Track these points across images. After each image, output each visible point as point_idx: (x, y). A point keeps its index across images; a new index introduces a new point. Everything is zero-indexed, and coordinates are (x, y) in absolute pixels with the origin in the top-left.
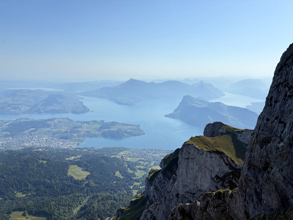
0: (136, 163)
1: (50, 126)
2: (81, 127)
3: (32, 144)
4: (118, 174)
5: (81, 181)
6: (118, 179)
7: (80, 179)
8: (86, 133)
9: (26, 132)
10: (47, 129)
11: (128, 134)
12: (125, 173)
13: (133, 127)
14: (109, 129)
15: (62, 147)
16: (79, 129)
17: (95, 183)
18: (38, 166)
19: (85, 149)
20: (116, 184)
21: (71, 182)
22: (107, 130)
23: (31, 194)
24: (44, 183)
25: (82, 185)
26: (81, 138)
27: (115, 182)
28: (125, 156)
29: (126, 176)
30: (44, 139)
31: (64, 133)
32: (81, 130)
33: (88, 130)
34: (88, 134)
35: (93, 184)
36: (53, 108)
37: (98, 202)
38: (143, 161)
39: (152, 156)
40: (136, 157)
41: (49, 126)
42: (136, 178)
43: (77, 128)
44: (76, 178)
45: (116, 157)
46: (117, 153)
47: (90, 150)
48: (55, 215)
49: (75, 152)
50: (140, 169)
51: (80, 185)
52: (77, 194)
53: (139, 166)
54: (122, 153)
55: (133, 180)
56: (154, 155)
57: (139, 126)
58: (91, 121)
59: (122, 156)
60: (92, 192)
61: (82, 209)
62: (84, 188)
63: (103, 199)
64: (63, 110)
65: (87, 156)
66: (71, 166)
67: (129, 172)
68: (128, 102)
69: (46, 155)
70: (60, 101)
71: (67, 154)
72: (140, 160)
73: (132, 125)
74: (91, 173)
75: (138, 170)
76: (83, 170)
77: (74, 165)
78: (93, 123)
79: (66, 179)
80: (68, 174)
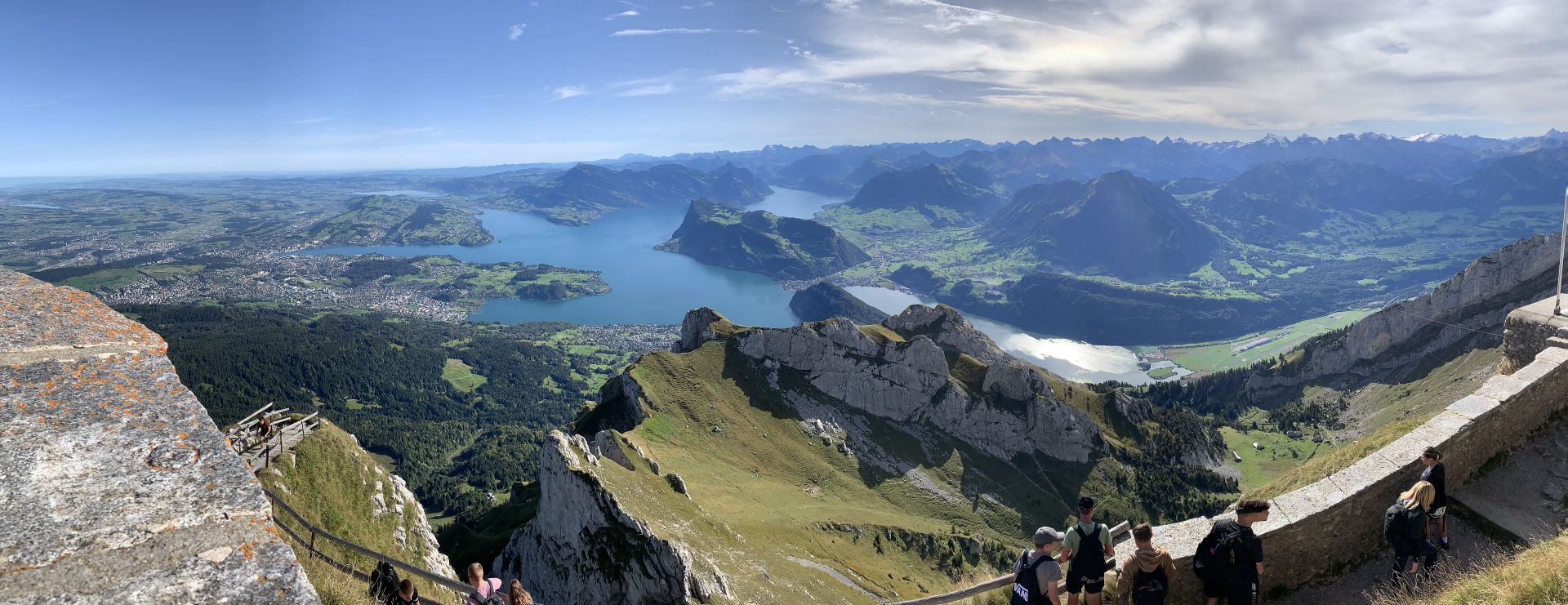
0: (590, 358)
1: (417, 273)
2: (475, 275)
3: (385, 305)
4: (549, 383)
5: (466, 396)
6: (549, 395)
7: (467, 390)
8: (485, 289)
9: (377, 282)
10: (410, 278)
11: (574, 291)
12: (565, 382)
13: (585, 277)
14: (532, 282)
15: (437, 316)
16: (472, 281)
17: (498, 402)
18: (387, 354)
19: (483, 324)
20: (545, 405)
21: (449, 396)
22: (530, 282)
23: (372, 408)
24: (395, 392)
25: (468, 404)
26: (474, 301)
27: (542, 402)
29: (565, 388)
30: (406, 297)
31: (442, 287)
32: (476, 283)
33: (489, 283)
34: (489, 291)
35: (493, 404)
36: (424, 234)
37: (500, 444)
38: (605, 352)
39: (627, 340)
40: (592, 345)
41: (415, 272)
42: (589, 392)
43: (469, 278)
44: (456, 386)
45: (547, 344)
46: (549, 335)
47: (492, 328)
48: (408, 459)
49: (459, 331)
50: (597, 371)
51: (465, 403)
52: (457, 424)
53: (597, 364)
54: (560, 336)
55: (580, 395)
56: (631, 339)
57: (598, 273)
58: (497, 264)
59: (559, 343)
60: (488, 420)
61: (466, 455)
62: (471, 412)
63: (511, 441)
64: (442, 239)
65: (484, 341)
66: (450, 361)
67: (574, 379)
68: (575, 217)
69: (404, 333)
70: (438, 219)
71: (445, 334)
72: (599, 351)
73: (583, 272)
74: (489, 380)
75: (593, 374)
76: (472, 372)
77: (456, 360)
78: (501, 267)
79: (439, 388)
80: (443, 377)
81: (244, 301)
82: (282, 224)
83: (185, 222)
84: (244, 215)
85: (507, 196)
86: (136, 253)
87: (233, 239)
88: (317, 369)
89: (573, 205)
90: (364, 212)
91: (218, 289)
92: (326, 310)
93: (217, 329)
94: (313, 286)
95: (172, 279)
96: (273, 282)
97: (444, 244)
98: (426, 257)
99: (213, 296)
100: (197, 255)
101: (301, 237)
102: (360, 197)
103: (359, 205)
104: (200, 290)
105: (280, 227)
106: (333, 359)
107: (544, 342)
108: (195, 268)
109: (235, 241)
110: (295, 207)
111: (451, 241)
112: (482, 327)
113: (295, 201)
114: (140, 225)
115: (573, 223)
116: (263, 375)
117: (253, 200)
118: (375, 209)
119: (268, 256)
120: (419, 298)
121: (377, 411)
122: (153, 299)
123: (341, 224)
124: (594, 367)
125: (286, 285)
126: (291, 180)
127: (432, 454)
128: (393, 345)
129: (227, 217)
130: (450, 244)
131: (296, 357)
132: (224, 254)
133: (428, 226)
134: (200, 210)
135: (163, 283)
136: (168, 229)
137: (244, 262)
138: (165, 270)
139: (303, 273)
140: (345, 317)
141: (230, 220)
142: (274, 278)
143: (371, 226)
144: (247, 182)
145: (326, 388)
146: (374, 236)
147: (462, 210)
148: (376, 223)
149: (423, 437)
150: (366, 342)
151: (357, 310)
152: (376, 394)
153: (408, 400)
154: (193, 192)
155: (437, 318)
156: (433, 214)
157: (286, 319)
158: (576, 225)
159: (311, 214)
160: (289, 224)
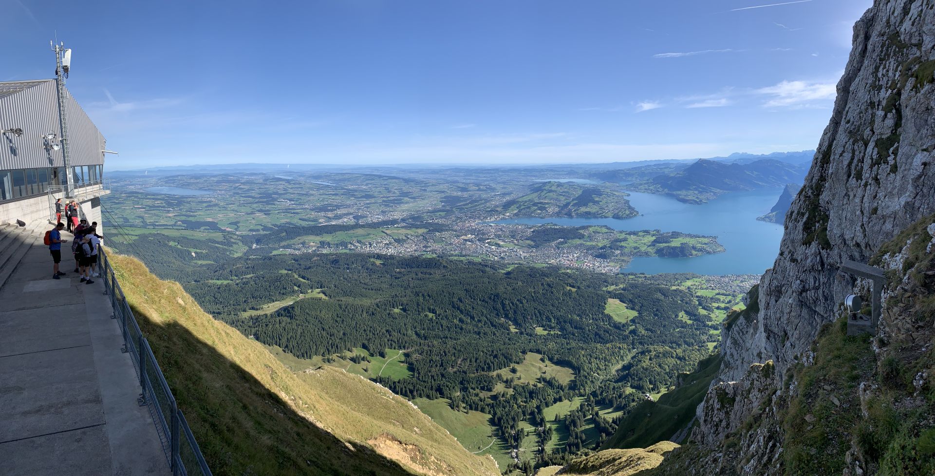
0: (712, 298)
1: (583, 237)
2: (625, 240)
3: (560, 261)
4: (683, 316)
5: (624, 326)
6: (684, 325)
7: (623, 321)
8: (633, 250)
9: (553, 244)
10: (578, 242)
11: (698, 251)
12: (695, 315)
13: (706, 240)
14: (668, 244)
15: (598, 269)
16: (623, 244)
17: (647, 330)
18: (565, 294)
19: (632, 275)
20: (680, 332)
21: (610, 326)
22: (665, 245)
23: (555, 334)
24: (571, 322)
25: (625, 331)
26: (625, 258)
27: (678, 330)
29: (695, 320)
30: (575, 255)
31: (601, 248)
32: (626, 245)
33: (635, 245)
34: (635, 251)
35: (643, 332)
36: (588, 210)
37: (650, 359)
38: (723, 294)
39: (738, 286)
40: (713, 289)
41: (581, 237)
42: (713, 323)
43: (621, 242)
44: (616, 319)
45: (680, 288)
46: (681, 282)
47: (639, 277)
48: (584, 370)
49: (615, 279)
50: (718, 308)
51: (623, 330)
52: (618, 345)
53: (718, 303)
54: (689, 283)
55: (708, 326)
56: (741, 285)
57: (715, 238)
58: (641, 231)
59: (689, 288)
60: (641, 343)
61: (625, 368)
62: (628, 337)
63: (659, 356)
64: (600, 214)
65: (635, 286)
66: (610, 301)
67: (701, 313)
68: (697, 198)
69: (576, 280)
70: (597, 199)
71: (605, 281)
72: (718, 294)
73: (704, 237)
74: (639, 313)
75: (715, 310)
76: (627, 308)
77: (615, 300)
78: (644, 234)
79: (603, 320)
80: (606, 312)
81: (456, 256)
82: (483, 201)
83: (414, 198)
84: (455, 194)
85: (647, 183)
86: (381, 218)
87: (447, 211)
88: (513, 304)
89: (696, 189)
90: (543, 194)
91: (438, 247)
92: (516, 264)
93: (437, 274)
94: (506, 246)
95: (404, 238)
96: (478, 243)
97: (602, 218)
98: (590, 226)
99: (433, 251)
100: (422, 222)
101: (497, 211)
102: (541, 183)
103: (538, 189)
104: (424, 247)
105: (482, 204)
106: (524, 297)
107: (678, 287)
108: (421, 231)
109: (449, 212)
110: (493, 190)
111: (606, 215)
112: (631, 277)
113: (493, 185)
114: (385, 199)
115: (696, 202)
116: (473, 308)
117: (463, 183)
118: (550, 191)
119: (474, 224)
120: (585, 256)
121: (558, 336)
122: (391, 251)
123: (526, 202)
124: (716, 305)
125: (487, 245)
126: (488, 170)
127: (601, 366)
128: (569, 288)
129: (443, 195)
130: (606, 217)
131: (497, 295)
132: (440, 221)
133: (590, 204)
134: (425, 190)
135: (398, 241)
136: (402, 203)
137: (455, 228)
138: (399, 232)
139: (499, 237)
140: (532, 269)
141: (445, 198)
142: (478, 240)
143: (547, 203)
144: (457, 170)
145: (520, 318)
146: (550, 210)
147: (614, 193)
148: (552, 201)
149: (594, 354)
150: (549, 285)
151: (539, 265)
152: (557, 323)
153: (581, 328)
154: (420, 177)
155: (598, 270)
156: (593, 196)
157: (488, 269)
158: (698, 204)
159: (504, 194)
160: (489, 201)
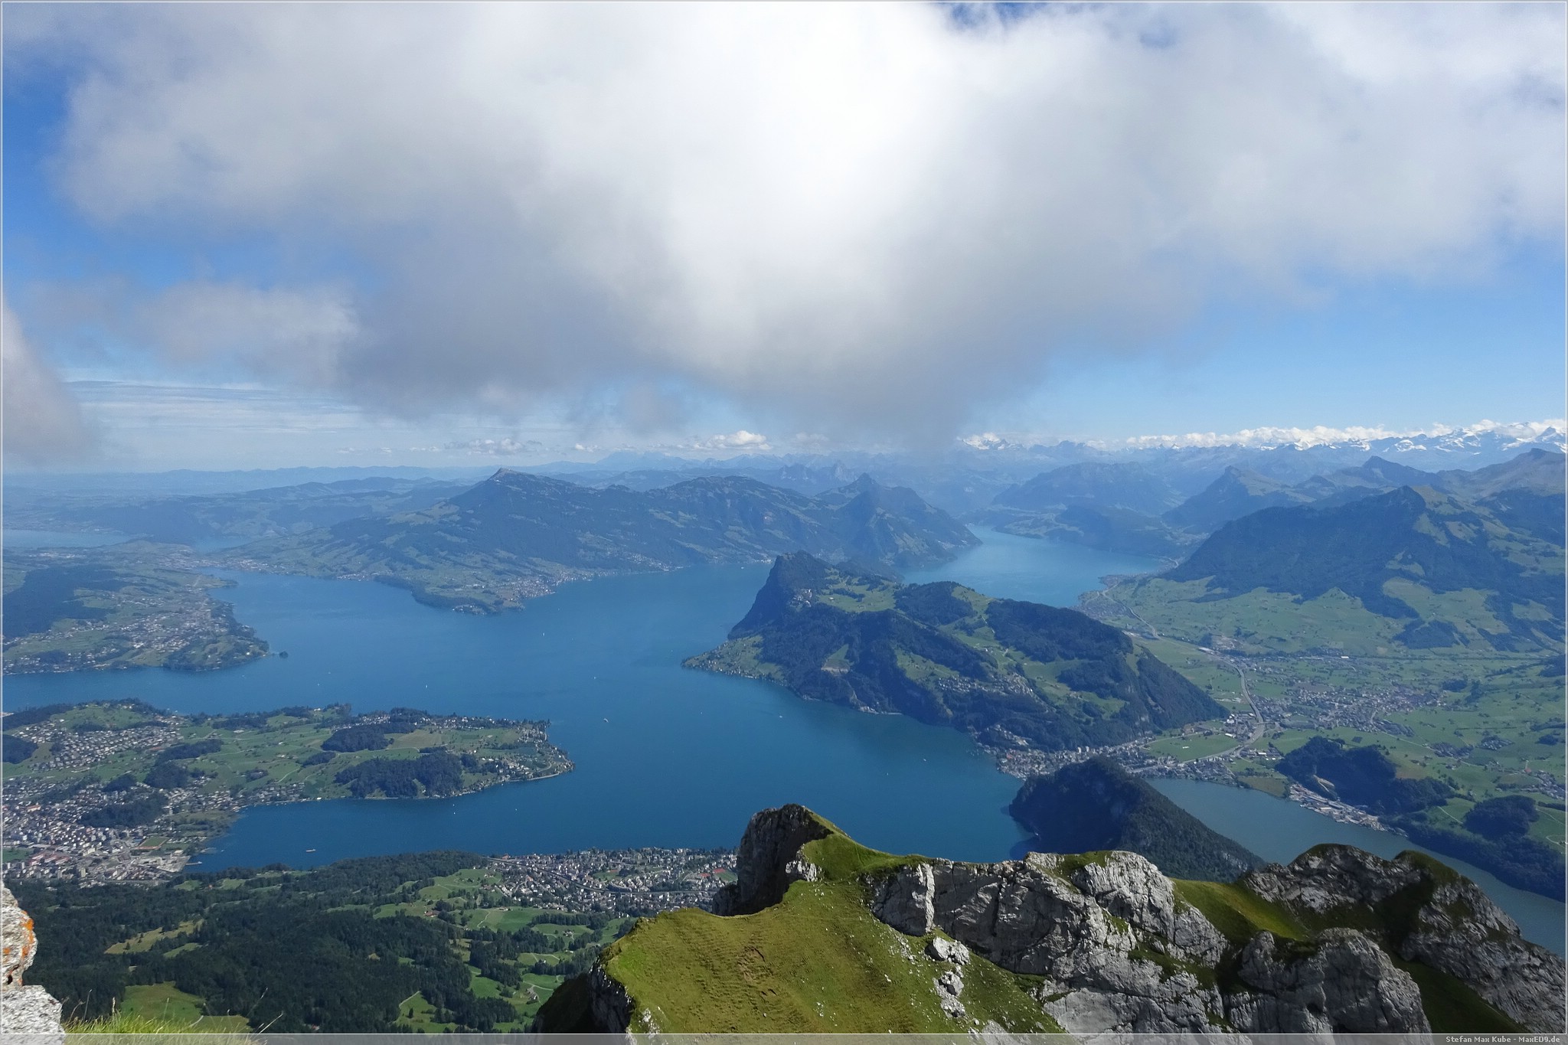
1: (28, 755)
2: (212, 747)
8: (242, 781)
11: (483, 772)
12: (456, 1004)
13: (509, 735)
14: (375, 754)
15: (90, 872)
16: (202, 763)
19: (233, 875)
22: (366, 755)
26: (210, 816)
28: (463, 900)
29: (456, 1021)
31: (111, 787)
32: (213, 766)
33: (252, 764)
34: (251, 788)
36: (49, 645)
38: (558, 919)
39: (610, 888)
40: (524, 903)
42: (515, 1026)
43: (192, 756)
45: (410, 911)
46: (416, 887)
47: (261, 882)
49: (164, 903)
50: (538, 969)
53: (536, 951)
54: (442, 888)
56: (621, 884)
57: (543, 726)
59: (440, 906)
64: (112, 658)
65: (240, 920)
67: (478, 995)
70: (94, 603)
71: (121, 917)
72: (543, 920)
73: (504, 724)
76: (203, 1012)
78: (286, 720)
98: (61, 709)
107: (403, 905)
111: (138, 660)
112: (228, 884)
115: (484, 609)
120: (34, 826)
130: (134, 668)
147: (171, 577)
155: (90, 877)
156: (78, 592)
